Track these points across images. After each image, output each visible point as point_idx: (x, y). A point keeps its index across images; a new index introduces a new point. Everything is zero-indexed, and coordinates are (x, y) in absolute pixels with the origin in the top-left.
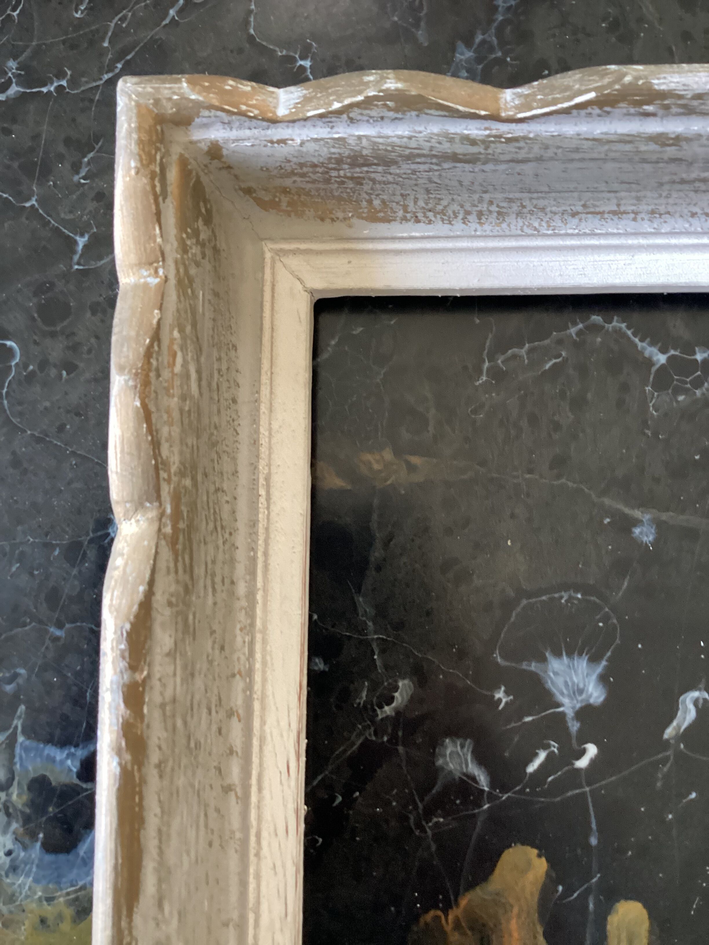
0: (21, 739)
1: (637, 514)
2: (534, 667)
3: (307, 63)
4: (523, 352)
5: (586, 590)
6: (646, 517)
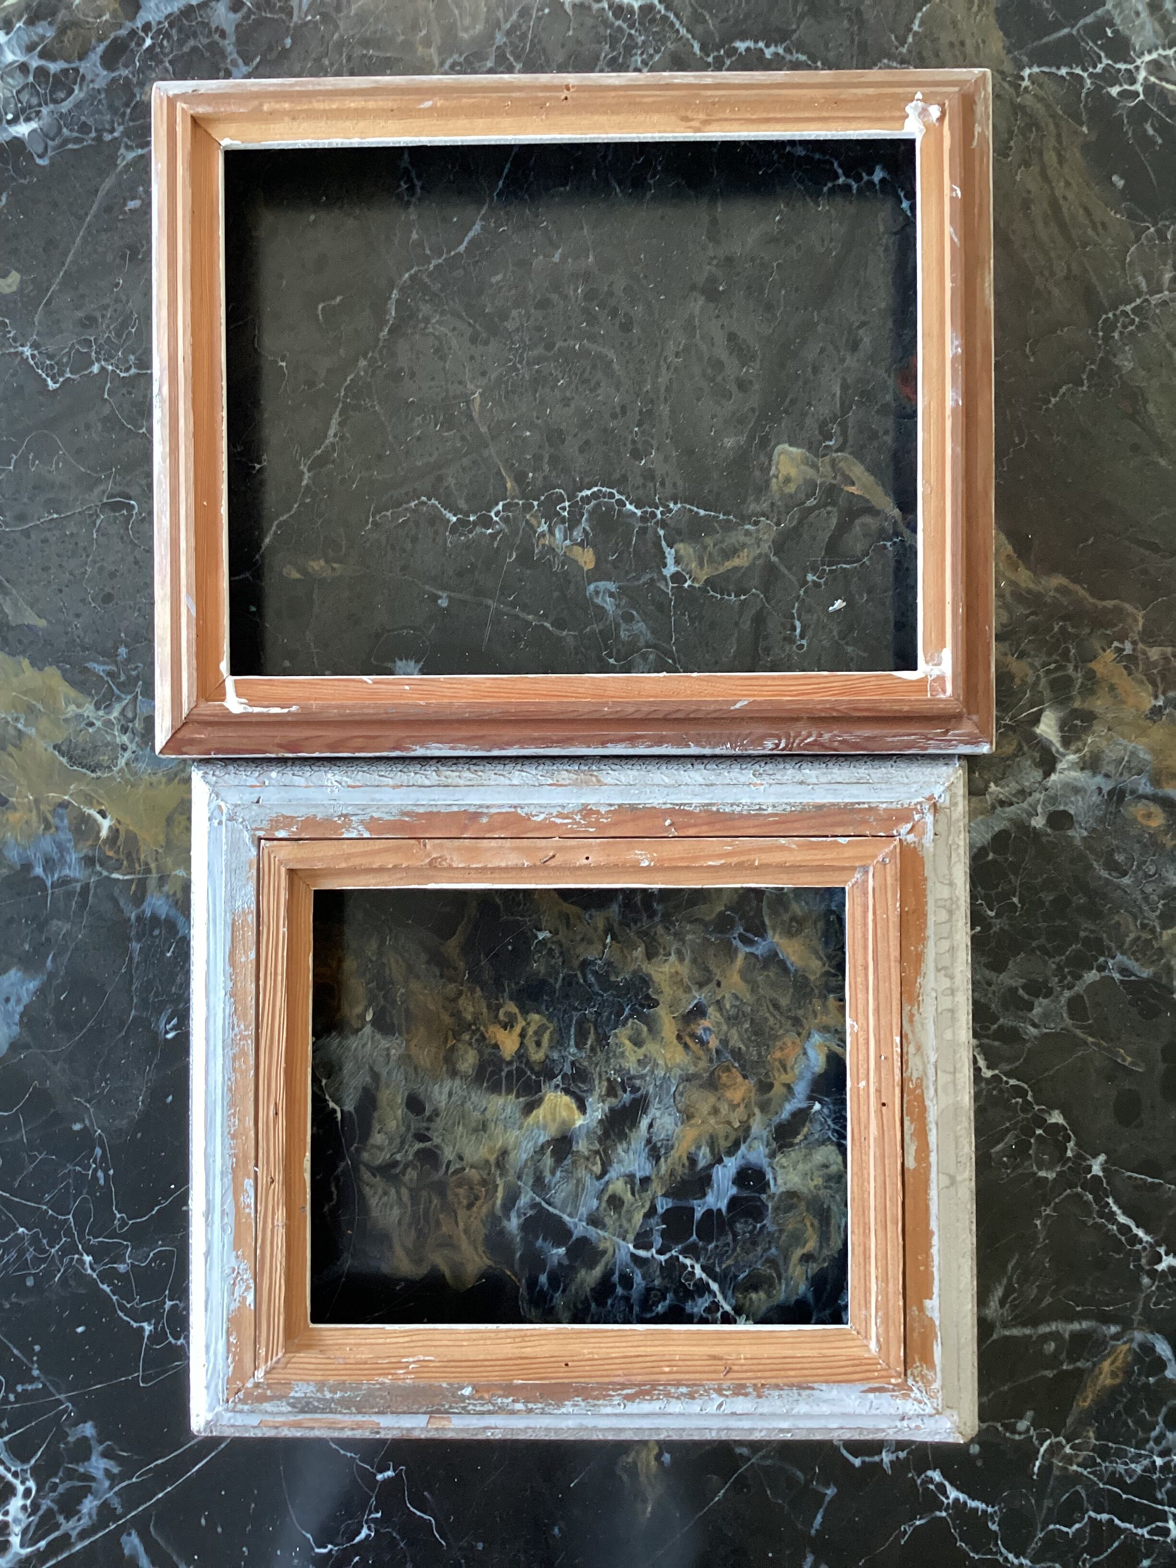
0: (140, 697)
1: (440, 593)
2: (390, 665)
3: (284, 364)
4: (389, 513)
5: (415, 629)
6: (445, 595)
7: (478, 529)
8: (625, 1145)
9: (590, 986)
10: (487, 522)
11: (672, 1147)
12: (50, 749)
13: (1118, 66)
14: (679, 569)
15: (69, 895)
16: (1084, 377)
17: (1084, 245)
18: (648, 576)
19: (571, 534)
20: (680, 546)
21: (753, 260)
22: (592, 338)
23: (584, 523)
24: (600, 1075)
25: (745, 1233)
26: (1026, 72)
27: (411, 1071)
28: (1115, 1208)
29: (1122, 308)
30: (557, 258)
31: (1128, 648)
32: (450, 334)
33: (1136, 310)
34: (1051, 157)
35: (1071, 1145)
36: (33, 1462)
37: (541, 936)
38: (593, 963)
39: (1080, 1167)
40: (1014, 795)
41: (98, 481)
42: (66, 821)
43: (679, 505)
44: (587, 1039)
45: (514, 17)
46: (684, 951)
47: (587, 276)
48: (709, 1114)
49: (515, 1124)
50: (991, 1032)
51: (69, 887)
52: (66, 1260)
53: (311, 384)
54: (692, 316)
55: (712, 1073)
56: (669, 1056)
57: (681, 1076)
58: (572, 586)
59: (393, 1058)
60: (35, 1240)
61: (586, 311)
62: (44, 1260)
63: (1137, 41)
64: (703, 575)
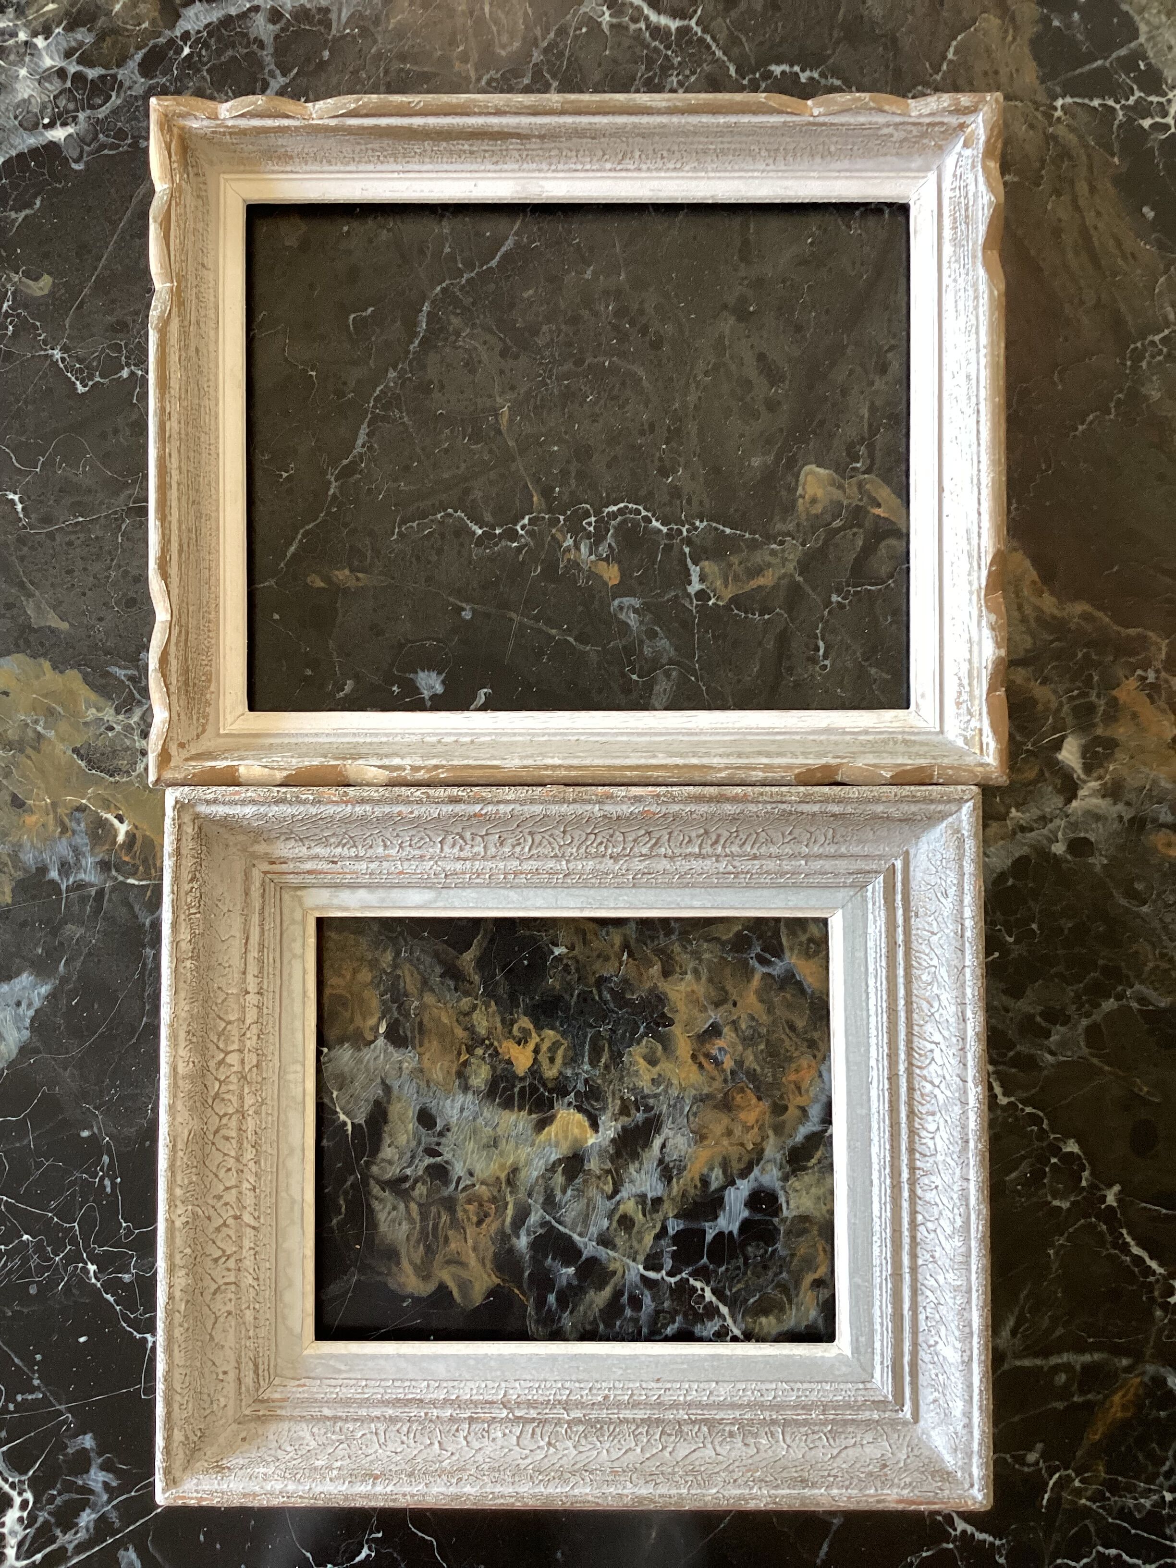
1: (464, 605)
2: (412, 676)
3: (314, 373)
4: (415, 525)
5: (438, 640)
6: (468, 607)
7: (503, 543)
8: (637, 1165)
9: (606, 1002)
10: (513, 535)
11: (685, 1167)
12: (69, 752)
13: (1150, 99)
14: (703, 586)
15: (83, 900)
16: (1112, 405)
17: (1115, 274)
18: (673, 594)
19: (597, 549)
20: (706, 563)
21: (783, 282)
22: (623, 355)
23: (609, 539)
24: (614, 1094)
25: (756, 1256)
26: (1059, 103)
27: (423, 1084)
28: (1129, 1239)
29: (1150, 338)
30: (588, 275)
31: (1151, 676)
32: (480, 348)
33: (1164, 340)
34: (1082, 187)
35: (1086, 1174)
36: (31, 1473)
37: (557, 951)
38: (608, 980)
39: (1094, 1197)
40: (1035, 821)
41: (126, 485)
42: (83, 825)
43: (705, 523)
44: (600, 1058)
45: (552, 35)
46: (700, 969)
47: (618, 294)
48: (723, 1135)
49: (527, 1140)
50: (1007, 1059)
51: (84, 892)
52: (70, 1269)
53: (341, 394)
54: (721, 337)
55: (726, 1094)
56: (683, 1076)
57: (695, 1097)
58: (596, 603)
59: (406, 1072)
60: (39, 1248)
61: (616, 328)
62: (48, 1268)
63: (1169, 74)
64: (728, 594)
